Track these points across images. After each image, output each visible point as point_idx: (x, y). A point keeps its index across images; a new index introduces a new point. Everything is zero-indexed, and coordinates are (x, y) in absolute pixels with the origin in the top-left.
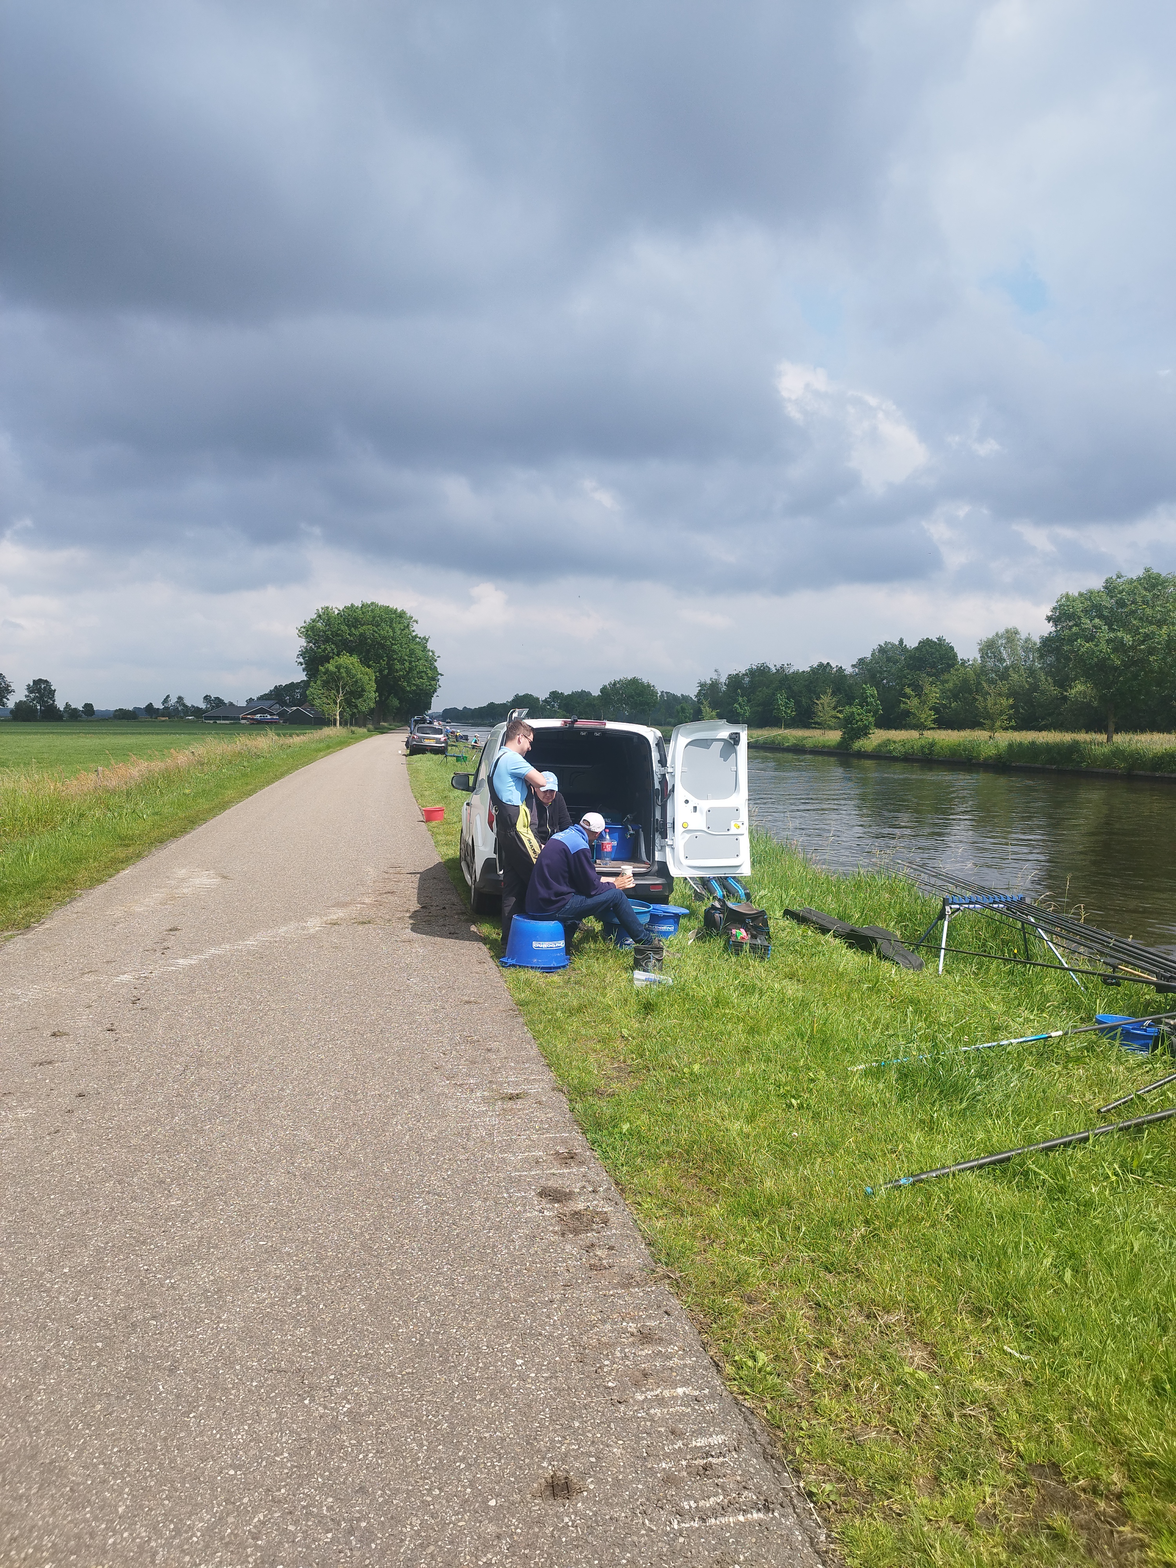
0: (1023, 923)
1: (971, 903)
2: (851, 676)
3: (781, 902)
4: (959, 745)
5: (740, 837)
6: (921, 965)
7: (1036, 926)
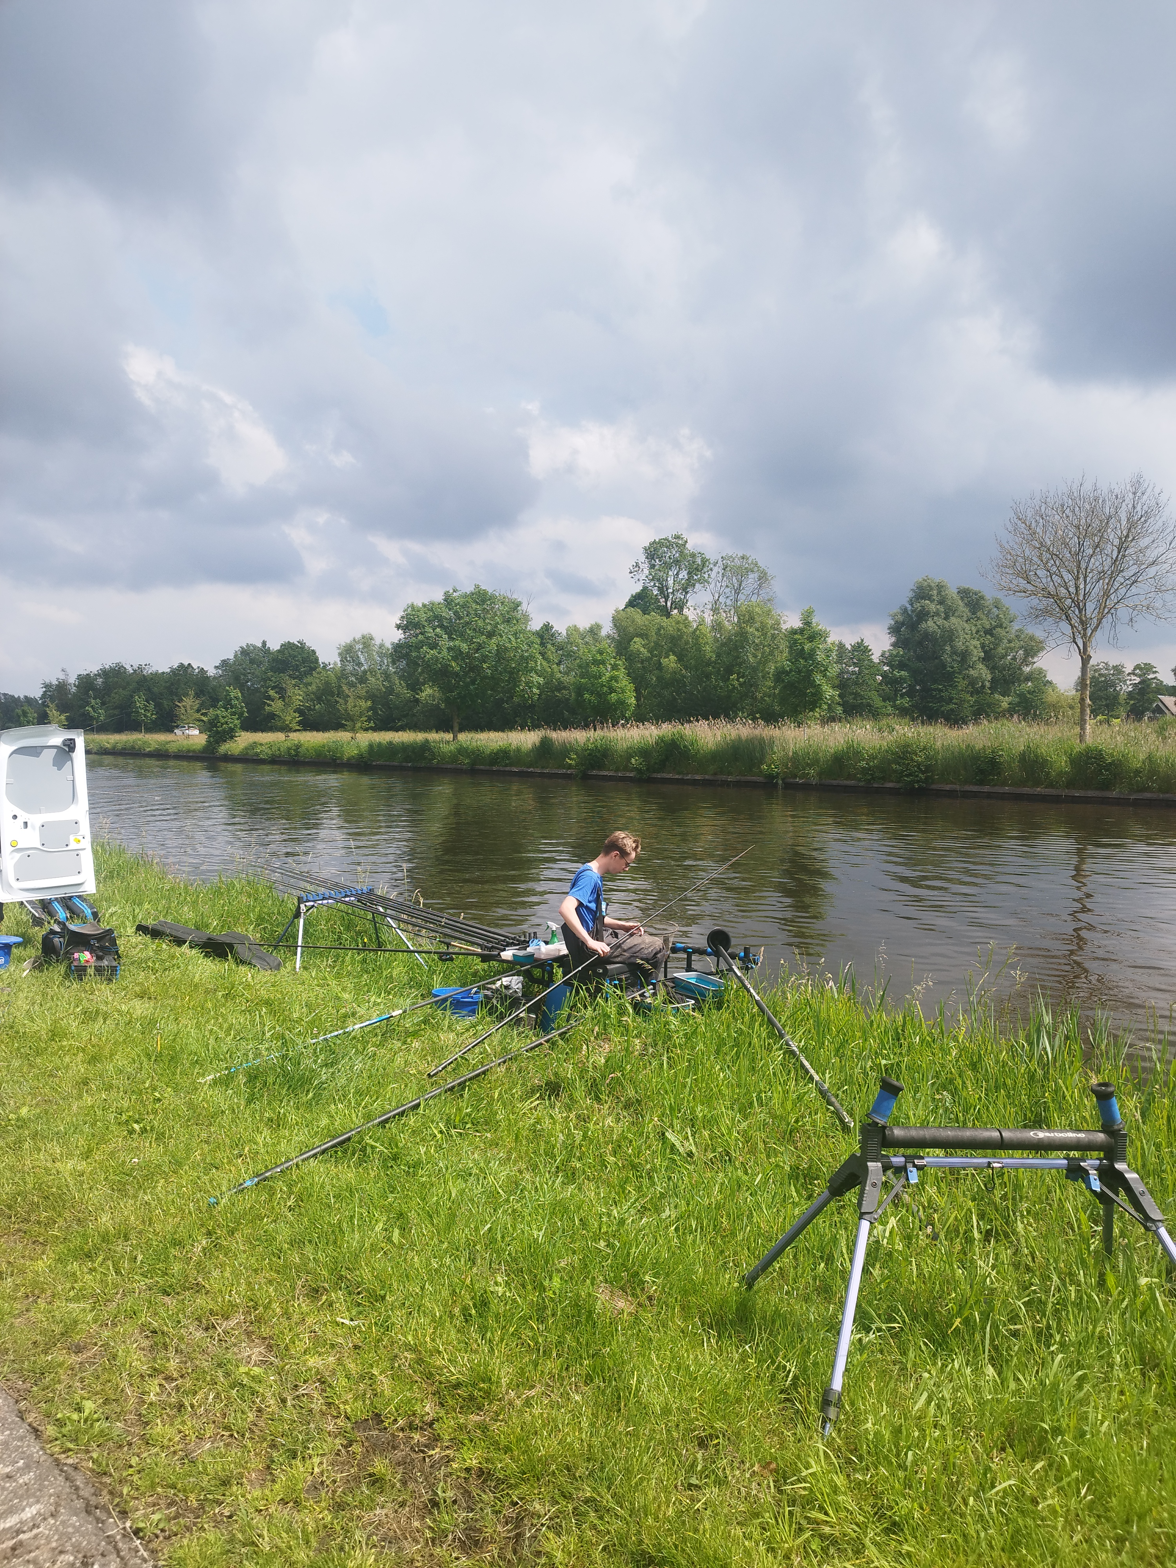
0: (373, 914)
1: (324, 899)
2: (215, 678)
3: (134, 917)
4: (324, 746)
5: (81, 852)
6: (279, 965)
7: (385, 916)
